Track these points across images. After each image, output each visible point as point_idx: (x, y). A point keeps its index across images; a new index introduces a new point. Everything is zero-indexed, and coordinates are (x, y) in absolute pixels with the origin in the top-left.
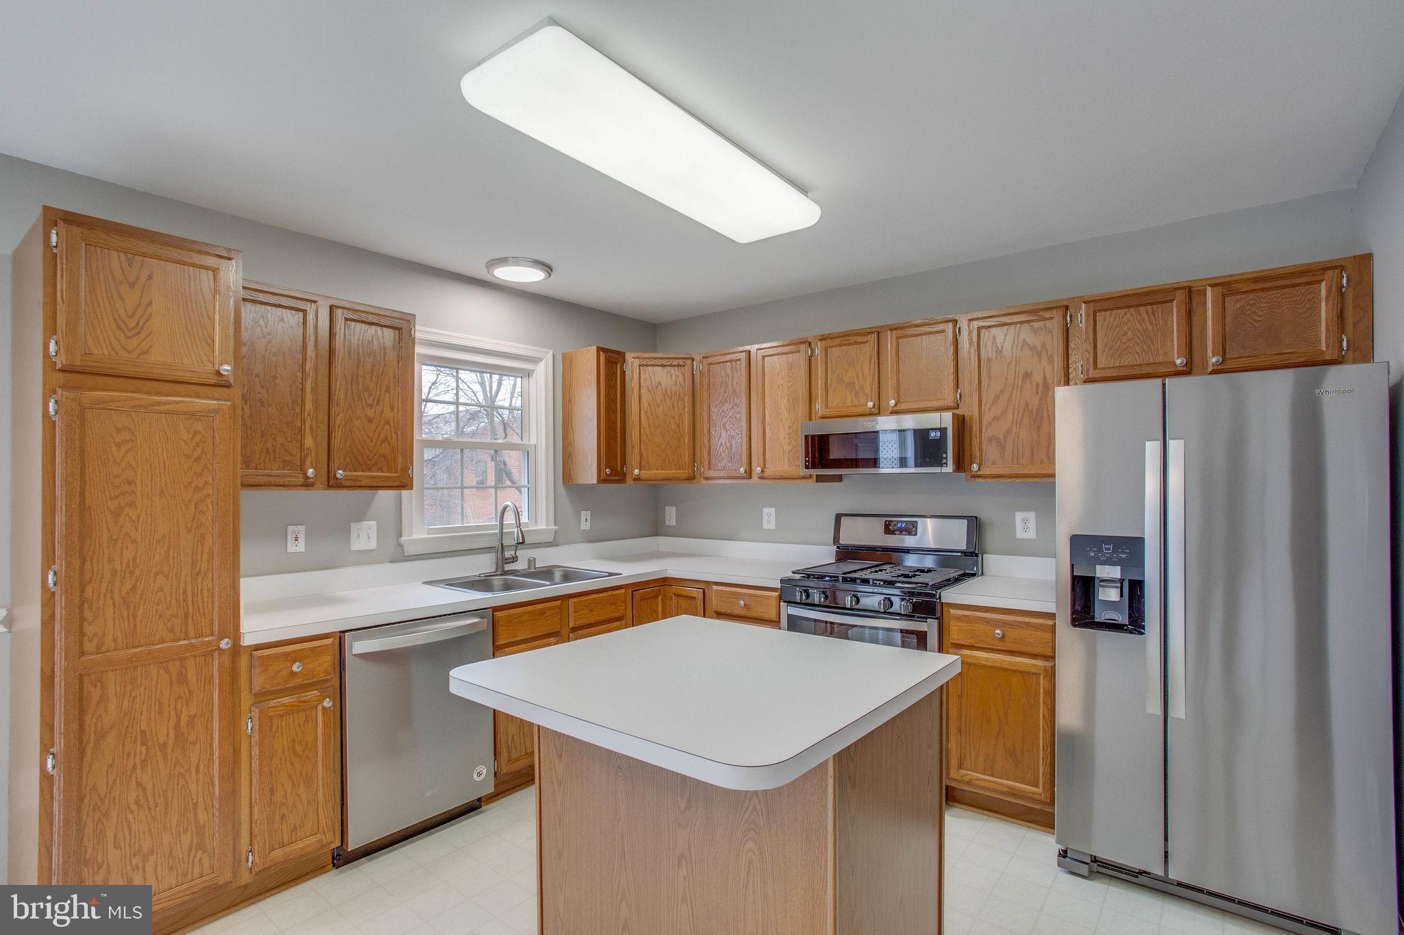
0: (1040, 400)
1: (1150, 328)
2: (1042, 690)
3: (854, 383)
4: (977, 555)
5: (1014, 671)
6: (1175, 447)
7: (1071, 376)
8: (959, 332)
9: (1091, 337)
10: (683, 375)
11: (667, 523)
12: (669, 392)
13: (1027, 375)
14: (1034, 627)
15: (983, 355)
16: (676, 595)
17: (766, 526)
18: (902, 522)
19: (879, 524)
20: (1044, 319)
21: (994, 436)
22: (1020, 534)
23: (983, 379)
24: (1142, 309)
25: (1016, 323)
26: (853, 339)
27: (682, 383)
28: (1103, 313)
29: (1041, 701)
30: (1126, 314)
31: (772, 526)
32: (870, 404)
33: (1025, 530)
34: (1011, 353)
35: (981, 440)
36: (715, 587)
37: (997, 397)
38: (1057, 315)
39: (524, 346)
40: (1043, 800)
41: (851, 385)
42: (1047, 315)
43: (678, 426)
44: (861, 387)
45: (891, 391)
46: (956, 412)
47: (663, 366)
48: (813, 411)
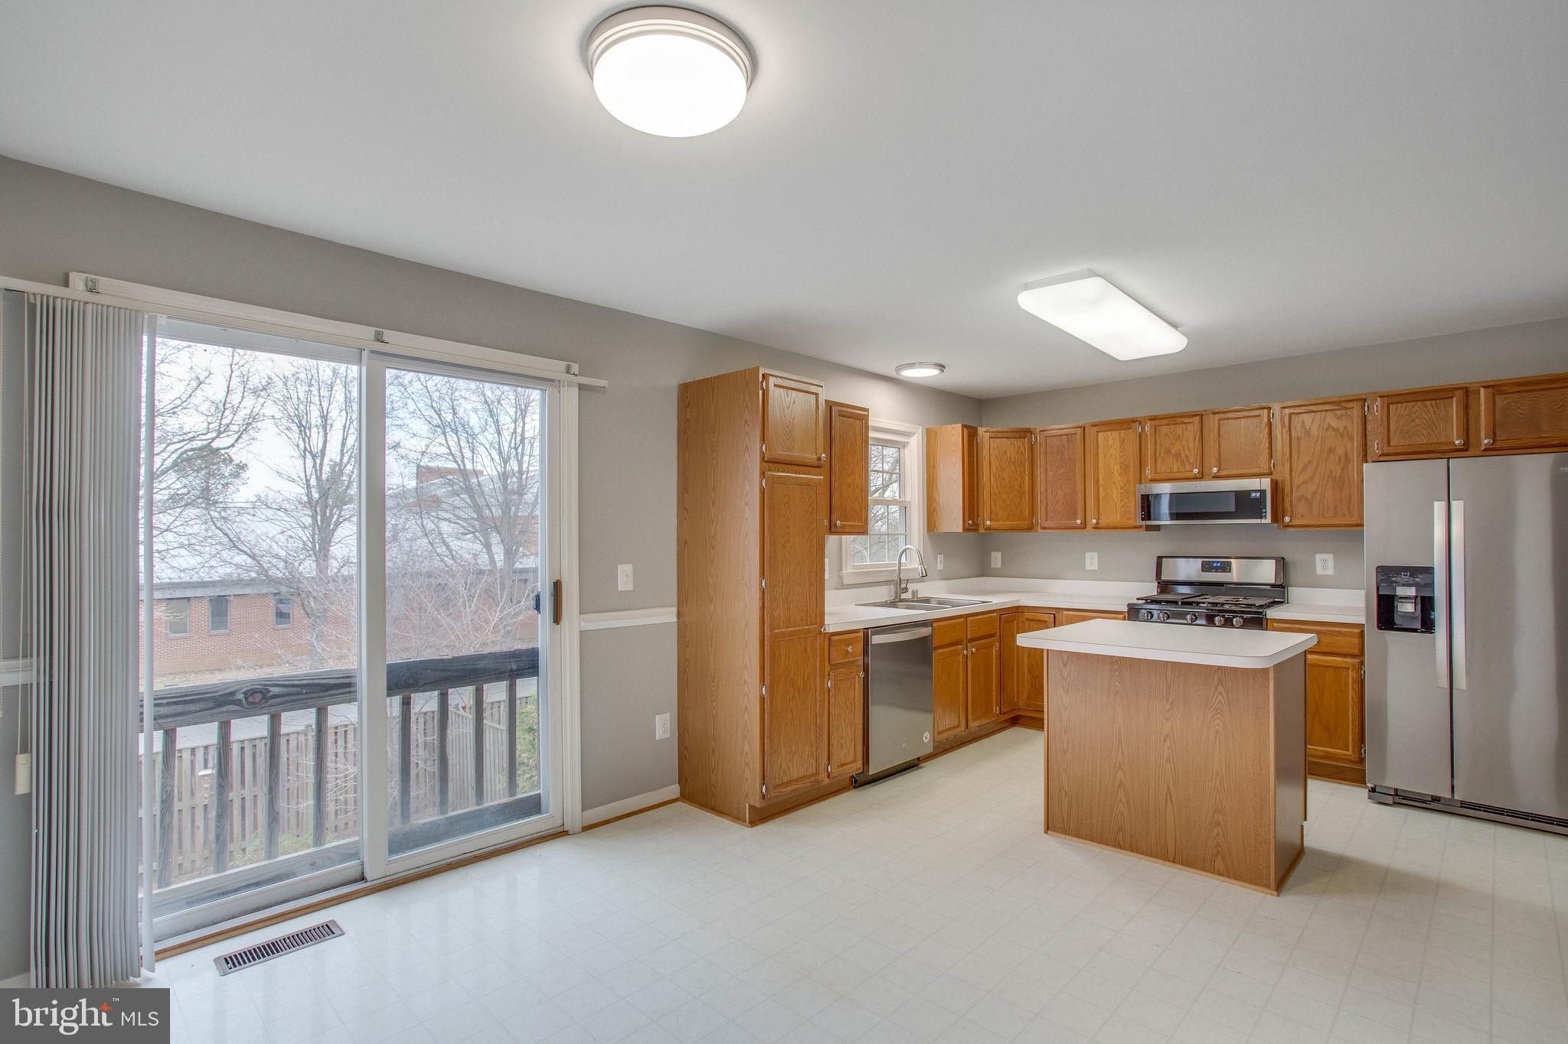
0: (1342, 469)
1: (1434, 417)
2: (1350, 680)
3: (1180, 454)
4: (1283, 587)
5: (1327, 667)
6: (1457, 506)
7: (1368, 452)
8: (1273, 416)
9: (1385, 423)
10: (1024, 445)
11: (993, 566)
12: (1013, 460)
13: (1331, 451)
14: (1344, 634)
15: (1294, 434)
16: (1027, 620)
17: (1088, 567)
18: (1217, 562)
19: (1197, 564)
20: (1346, 408)
21: (1302, 496)
22: (1319, 571)
23: (1293, 453)
24: (1428, 403)
25: (1322, 411)
26: (1180, 420)
27: (1023, 451)
28: (1395, 406)
29: (1350, 687)
30: (1414, 406)
31: (1095, 567)
32: (1196, 471)
33: (1325, 568)
34: (1317, 434)
35: (1291, 498)
36: (1066, 612)
37: (1305, 468)
38: (1356, 406)
39: (900, 423)
40: (1353, 759)
41: (1177, 456)
42: (1349, 405)
43: (1020, 487)
44: (1187, 457)
45: (1214, 461)
46: (1272, 477)
47: (1008, 438)
48: (1143, 474)
